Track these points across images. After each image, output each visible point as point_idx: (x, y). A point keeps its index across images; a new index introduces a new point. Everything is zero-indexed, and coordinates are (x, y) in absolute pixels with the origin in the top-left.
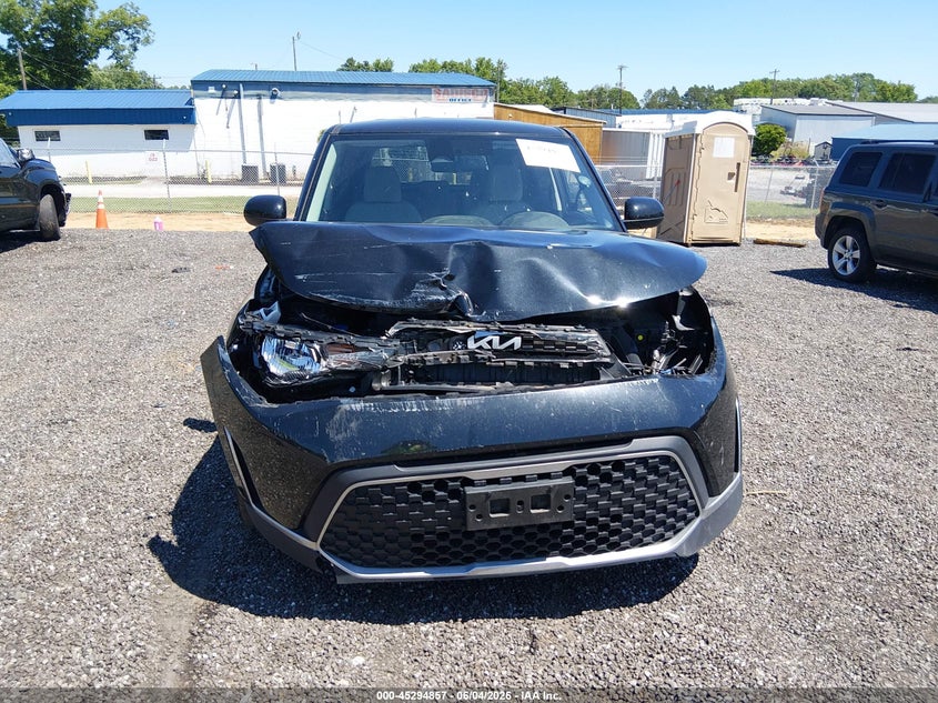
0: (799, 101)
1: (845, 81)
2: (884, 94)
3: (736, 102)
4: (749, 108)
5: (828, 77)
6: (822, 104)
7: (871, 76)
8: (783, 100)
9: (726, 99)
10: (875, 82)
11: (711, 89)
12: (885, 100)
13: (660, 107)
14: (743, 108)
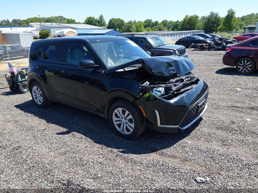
0: (48, 23)
1: (57, 18)
2: (68, 22)
3: (30, 24)
4: (34, 25)
5: (52, 17)
6: (54, 24)
7: (63, 17)
8: (43, 23)
9: (26, 23)
10: (65, 19)
11: (20, 20)
12: (69, 23)
13: (5, 25)
14: (33, 25)
